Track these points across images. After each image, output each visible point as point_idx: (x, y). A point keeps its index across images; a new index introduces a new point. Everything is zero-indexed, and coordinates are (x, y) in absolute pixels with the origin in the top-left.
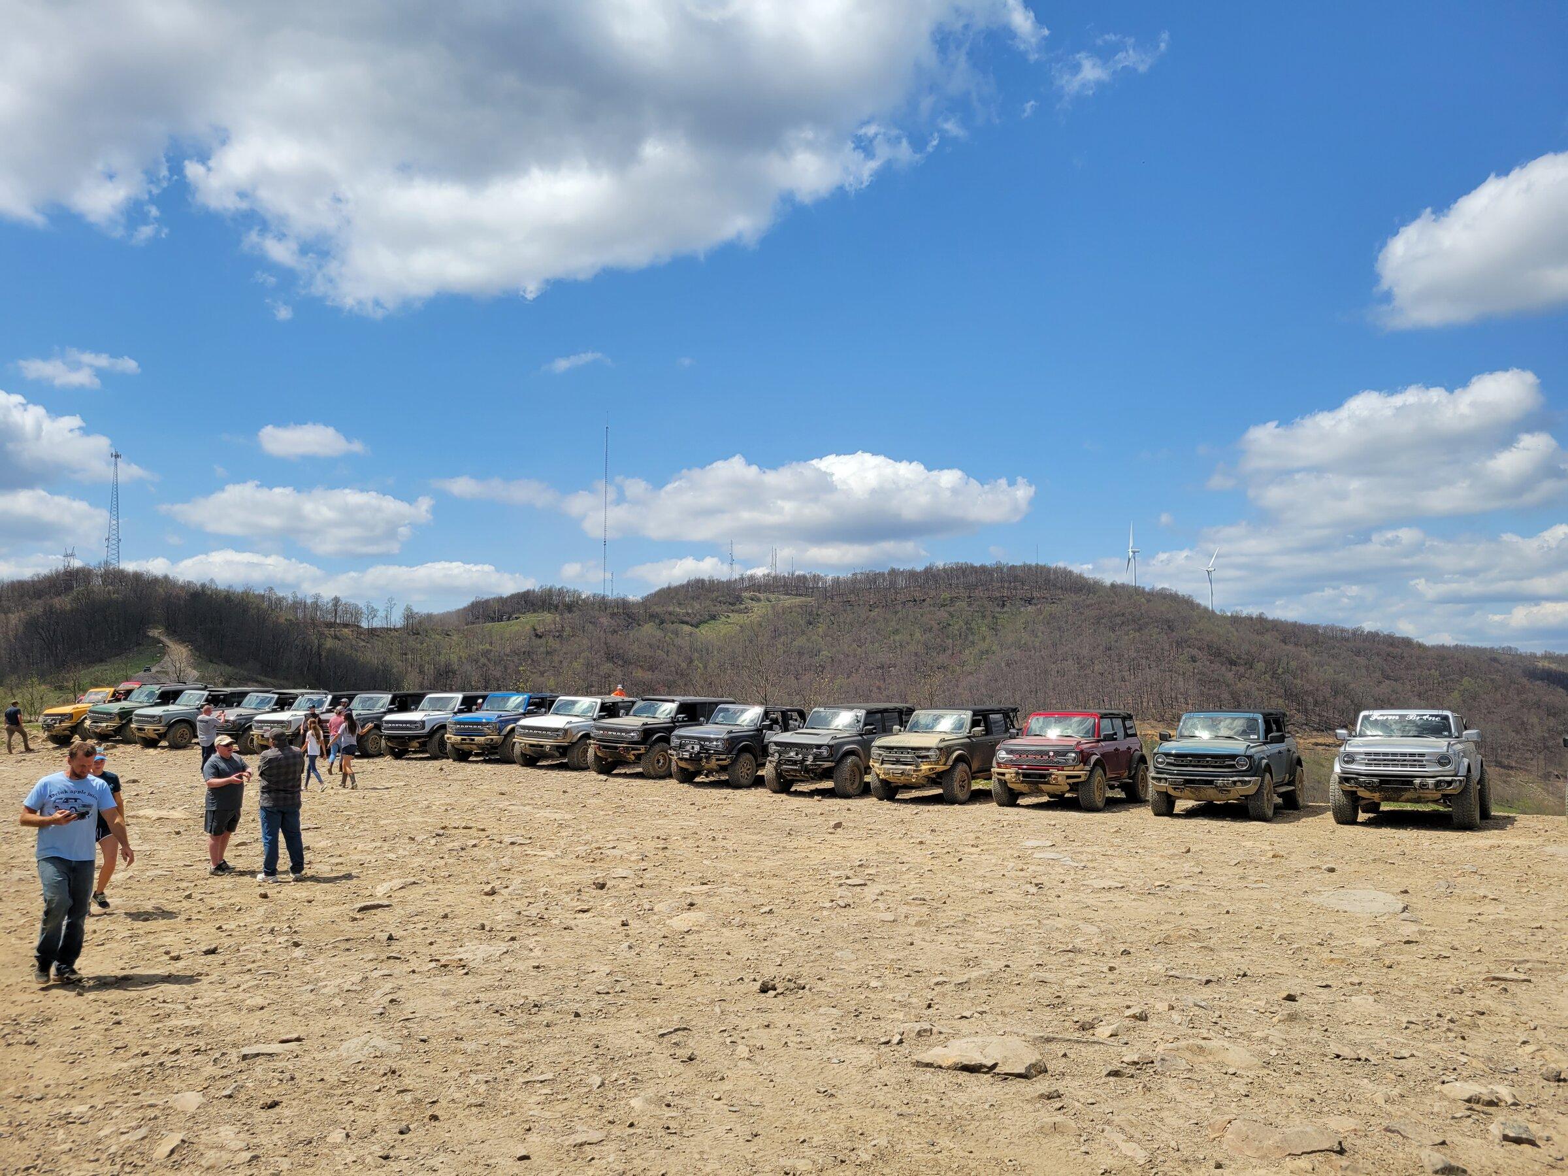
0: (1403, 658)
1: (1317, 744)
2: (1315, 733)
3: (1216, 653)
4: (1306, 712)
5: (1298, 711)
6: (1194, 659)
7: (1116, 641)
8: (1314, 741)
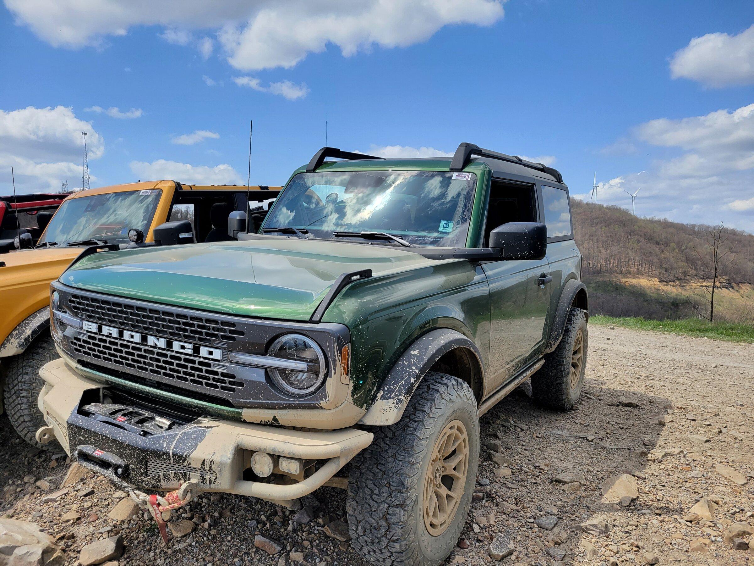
0: (741, 241)
1: (702, 286)
2: (701, 280)
3: (650, 238)
4: (696, 269)
5: (692, 269)
6: (638, 242)
7: (595, 232)
8: (700, 284)
